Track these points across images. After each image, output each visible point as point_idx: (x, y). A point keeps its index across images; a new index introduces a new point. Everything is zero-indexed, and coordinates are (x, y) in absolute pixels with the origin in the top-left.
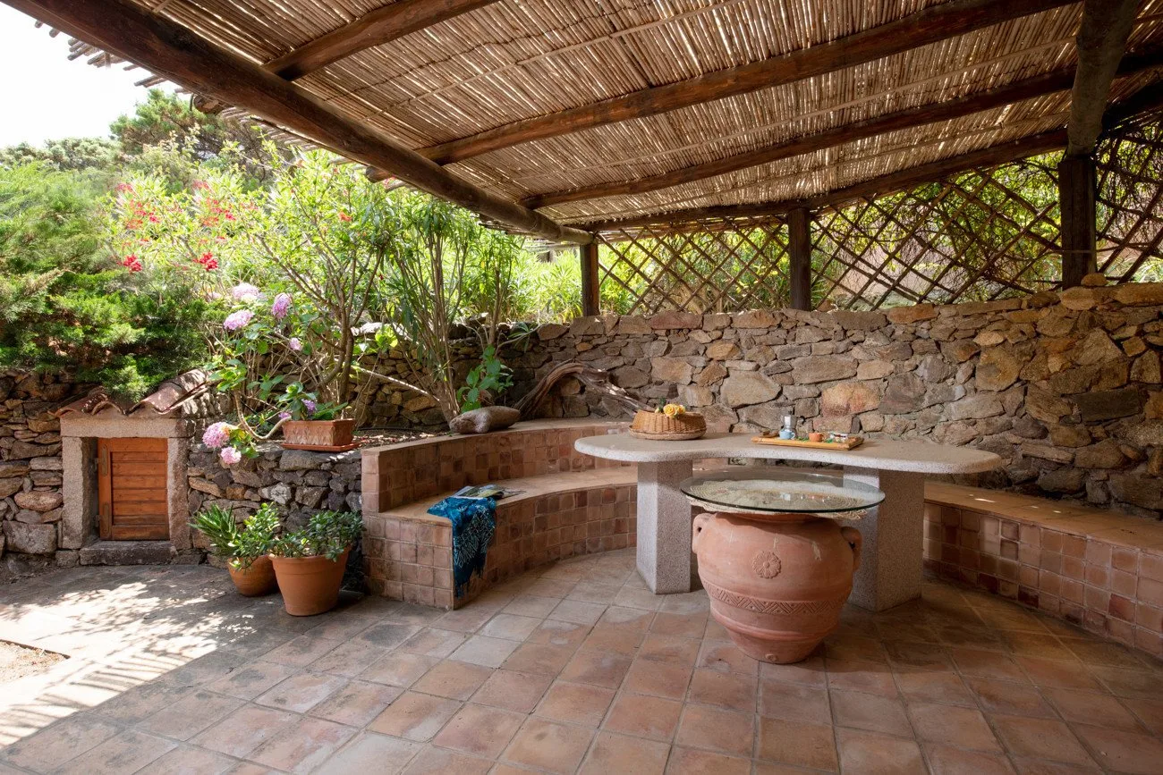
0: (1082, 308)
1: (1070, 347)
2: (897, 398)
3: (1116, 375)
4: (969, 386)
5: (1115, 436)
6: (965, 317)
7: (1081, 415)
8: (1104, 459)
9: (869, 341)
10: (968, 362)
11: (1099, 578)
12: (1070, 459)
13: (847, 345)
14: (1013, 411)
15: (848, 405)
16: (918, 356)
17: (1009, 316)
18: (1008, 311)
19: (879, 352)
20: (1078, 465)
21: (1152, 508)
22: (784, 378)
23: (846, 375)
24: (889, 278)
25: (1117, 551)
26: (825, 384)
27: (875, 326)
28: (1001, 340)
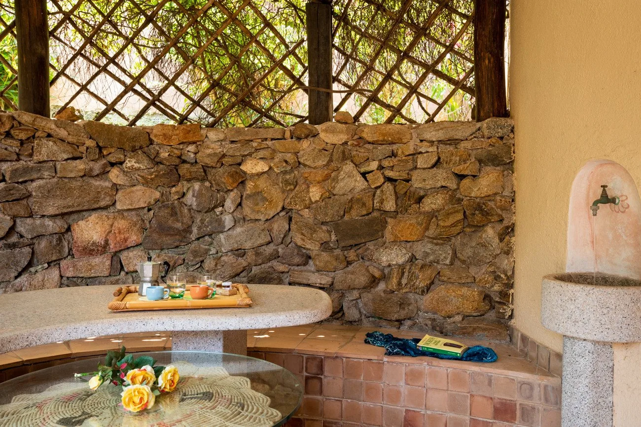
0: (336, 142)
1: (327, 177)
2: (164, 230)
3: (364, 204)
4: (238, 215)
5: (362, 258)
6: (232, 142)
7: (337, 241)
8: (357, 280)
9: (130, 163)
10: (235, 191)
11: (395, 396)
12: (330, 283)
13: (105, 166)
14: (280, 240)
15: (106, 241)
16: (185, 183)
17: (273, 144)
18: (272, 139)
19: (142, 177)
20: (337, 288)
21: (394, 319)
22: (18, 209)
23: (102, 204)
24: (149, 91)
25: (410, 368)
26: (75, 216)
27: (138, 145)
28: (266, 169)
